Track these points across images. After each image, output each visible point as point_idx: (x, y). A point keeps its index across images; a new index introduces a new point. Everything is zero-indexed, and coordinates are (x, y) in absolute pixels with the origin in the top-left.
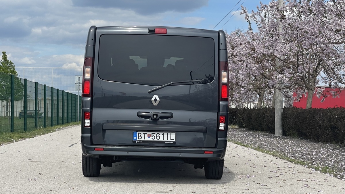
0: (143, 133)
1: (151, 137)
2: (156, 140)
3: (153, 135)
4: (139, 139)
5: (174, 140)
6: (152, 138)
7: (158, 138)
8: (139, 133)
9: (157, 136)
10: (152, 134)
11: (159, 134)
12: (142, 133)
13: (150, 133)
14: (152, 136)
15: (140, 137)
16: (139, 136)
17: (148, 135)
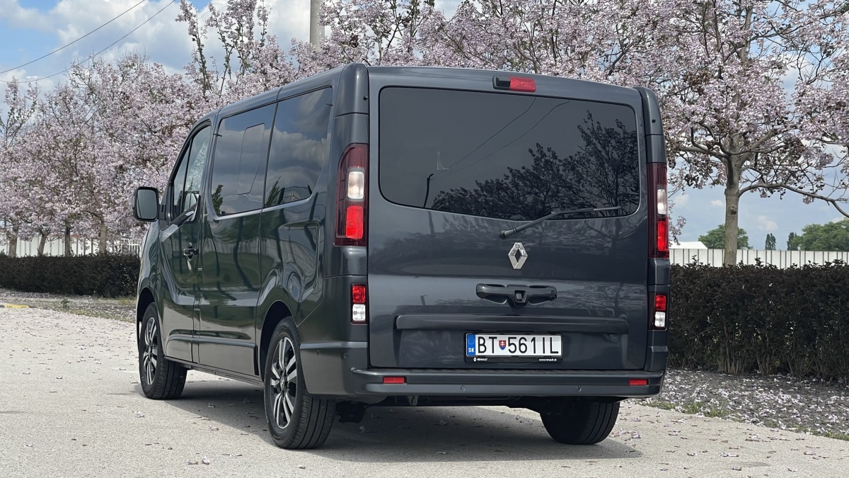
0: (490, 338)
1: (507, 347)
2: (518, 353)
3: (512, 341)
4: (479, 352)
5: (557, 352)
6: (509, 350)
7: (523, 348)
8: (479, 338)
9: (520, 345)
10: (509, 338)
11: (526, 340)
12: (486, 337)
13: (505, 337)
14: (510, 345)
15: (482, 349)
16: (479, 345)
17: (500, 341)
